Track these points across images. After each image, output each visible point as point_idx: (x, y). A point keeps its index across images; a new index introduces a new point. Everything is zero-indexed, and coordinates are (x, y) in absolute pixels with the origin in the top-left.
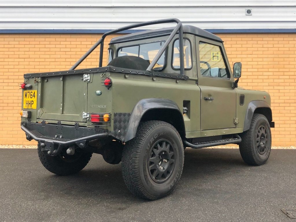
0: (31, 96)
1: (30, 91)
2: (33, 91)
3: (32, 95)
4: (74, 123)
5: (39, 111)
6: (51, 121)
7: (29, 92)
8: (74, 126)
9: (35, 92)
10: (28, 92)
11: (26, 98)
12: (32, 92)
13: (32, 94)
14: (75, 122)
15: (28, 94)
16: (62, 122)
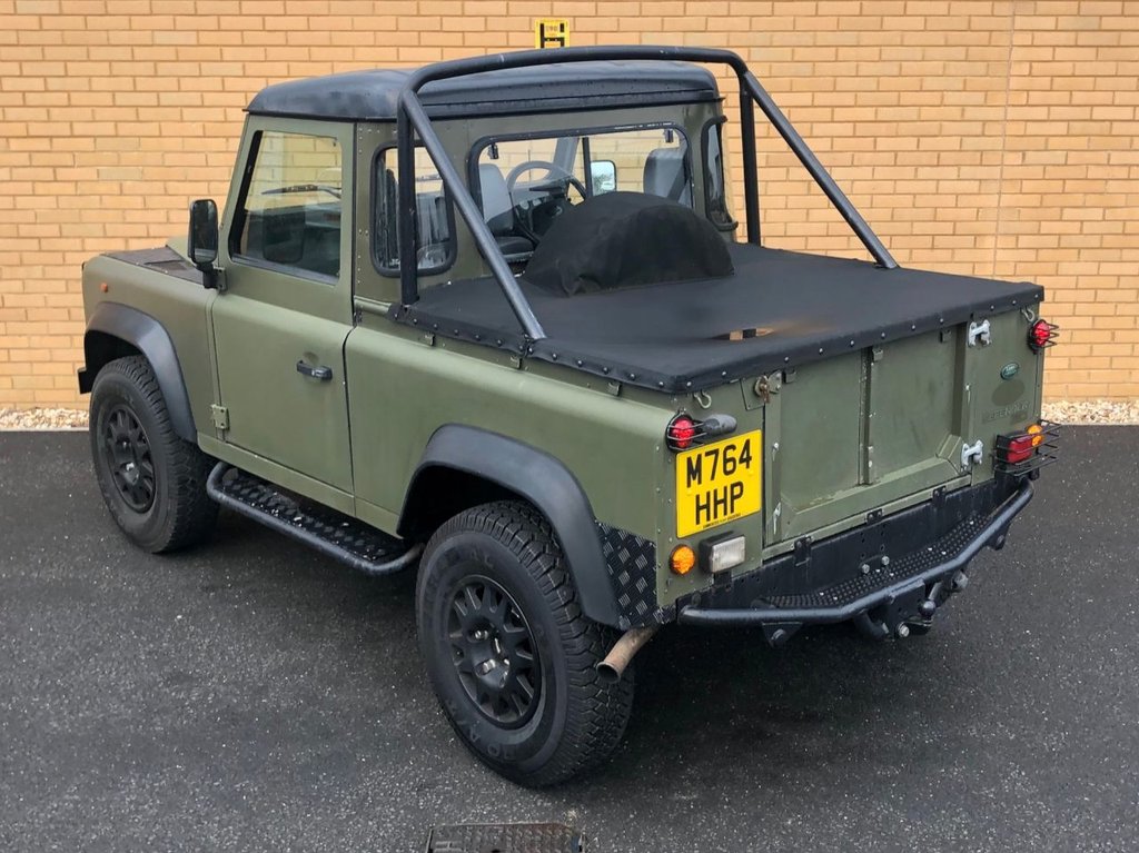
0: (730, 466)
1: (721, 445)
2: (739, 441)
3: (733, 460)
4: (929, 493)
5: (777, 512)
6: (838, 527)
7: (716, 452)
8: (930, 500)
9: (748, 443)
10: (708, 454)
11: (694, 483)
12: (733, 447)
13: (730, 454)
14: (932, 489)
15: (707, 463)
16: (886, 510)
